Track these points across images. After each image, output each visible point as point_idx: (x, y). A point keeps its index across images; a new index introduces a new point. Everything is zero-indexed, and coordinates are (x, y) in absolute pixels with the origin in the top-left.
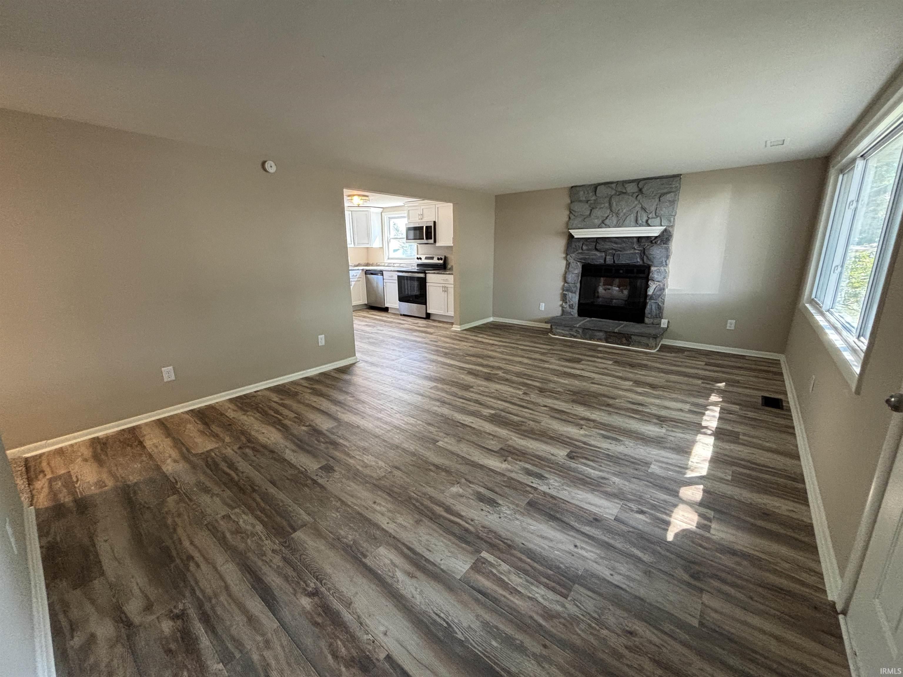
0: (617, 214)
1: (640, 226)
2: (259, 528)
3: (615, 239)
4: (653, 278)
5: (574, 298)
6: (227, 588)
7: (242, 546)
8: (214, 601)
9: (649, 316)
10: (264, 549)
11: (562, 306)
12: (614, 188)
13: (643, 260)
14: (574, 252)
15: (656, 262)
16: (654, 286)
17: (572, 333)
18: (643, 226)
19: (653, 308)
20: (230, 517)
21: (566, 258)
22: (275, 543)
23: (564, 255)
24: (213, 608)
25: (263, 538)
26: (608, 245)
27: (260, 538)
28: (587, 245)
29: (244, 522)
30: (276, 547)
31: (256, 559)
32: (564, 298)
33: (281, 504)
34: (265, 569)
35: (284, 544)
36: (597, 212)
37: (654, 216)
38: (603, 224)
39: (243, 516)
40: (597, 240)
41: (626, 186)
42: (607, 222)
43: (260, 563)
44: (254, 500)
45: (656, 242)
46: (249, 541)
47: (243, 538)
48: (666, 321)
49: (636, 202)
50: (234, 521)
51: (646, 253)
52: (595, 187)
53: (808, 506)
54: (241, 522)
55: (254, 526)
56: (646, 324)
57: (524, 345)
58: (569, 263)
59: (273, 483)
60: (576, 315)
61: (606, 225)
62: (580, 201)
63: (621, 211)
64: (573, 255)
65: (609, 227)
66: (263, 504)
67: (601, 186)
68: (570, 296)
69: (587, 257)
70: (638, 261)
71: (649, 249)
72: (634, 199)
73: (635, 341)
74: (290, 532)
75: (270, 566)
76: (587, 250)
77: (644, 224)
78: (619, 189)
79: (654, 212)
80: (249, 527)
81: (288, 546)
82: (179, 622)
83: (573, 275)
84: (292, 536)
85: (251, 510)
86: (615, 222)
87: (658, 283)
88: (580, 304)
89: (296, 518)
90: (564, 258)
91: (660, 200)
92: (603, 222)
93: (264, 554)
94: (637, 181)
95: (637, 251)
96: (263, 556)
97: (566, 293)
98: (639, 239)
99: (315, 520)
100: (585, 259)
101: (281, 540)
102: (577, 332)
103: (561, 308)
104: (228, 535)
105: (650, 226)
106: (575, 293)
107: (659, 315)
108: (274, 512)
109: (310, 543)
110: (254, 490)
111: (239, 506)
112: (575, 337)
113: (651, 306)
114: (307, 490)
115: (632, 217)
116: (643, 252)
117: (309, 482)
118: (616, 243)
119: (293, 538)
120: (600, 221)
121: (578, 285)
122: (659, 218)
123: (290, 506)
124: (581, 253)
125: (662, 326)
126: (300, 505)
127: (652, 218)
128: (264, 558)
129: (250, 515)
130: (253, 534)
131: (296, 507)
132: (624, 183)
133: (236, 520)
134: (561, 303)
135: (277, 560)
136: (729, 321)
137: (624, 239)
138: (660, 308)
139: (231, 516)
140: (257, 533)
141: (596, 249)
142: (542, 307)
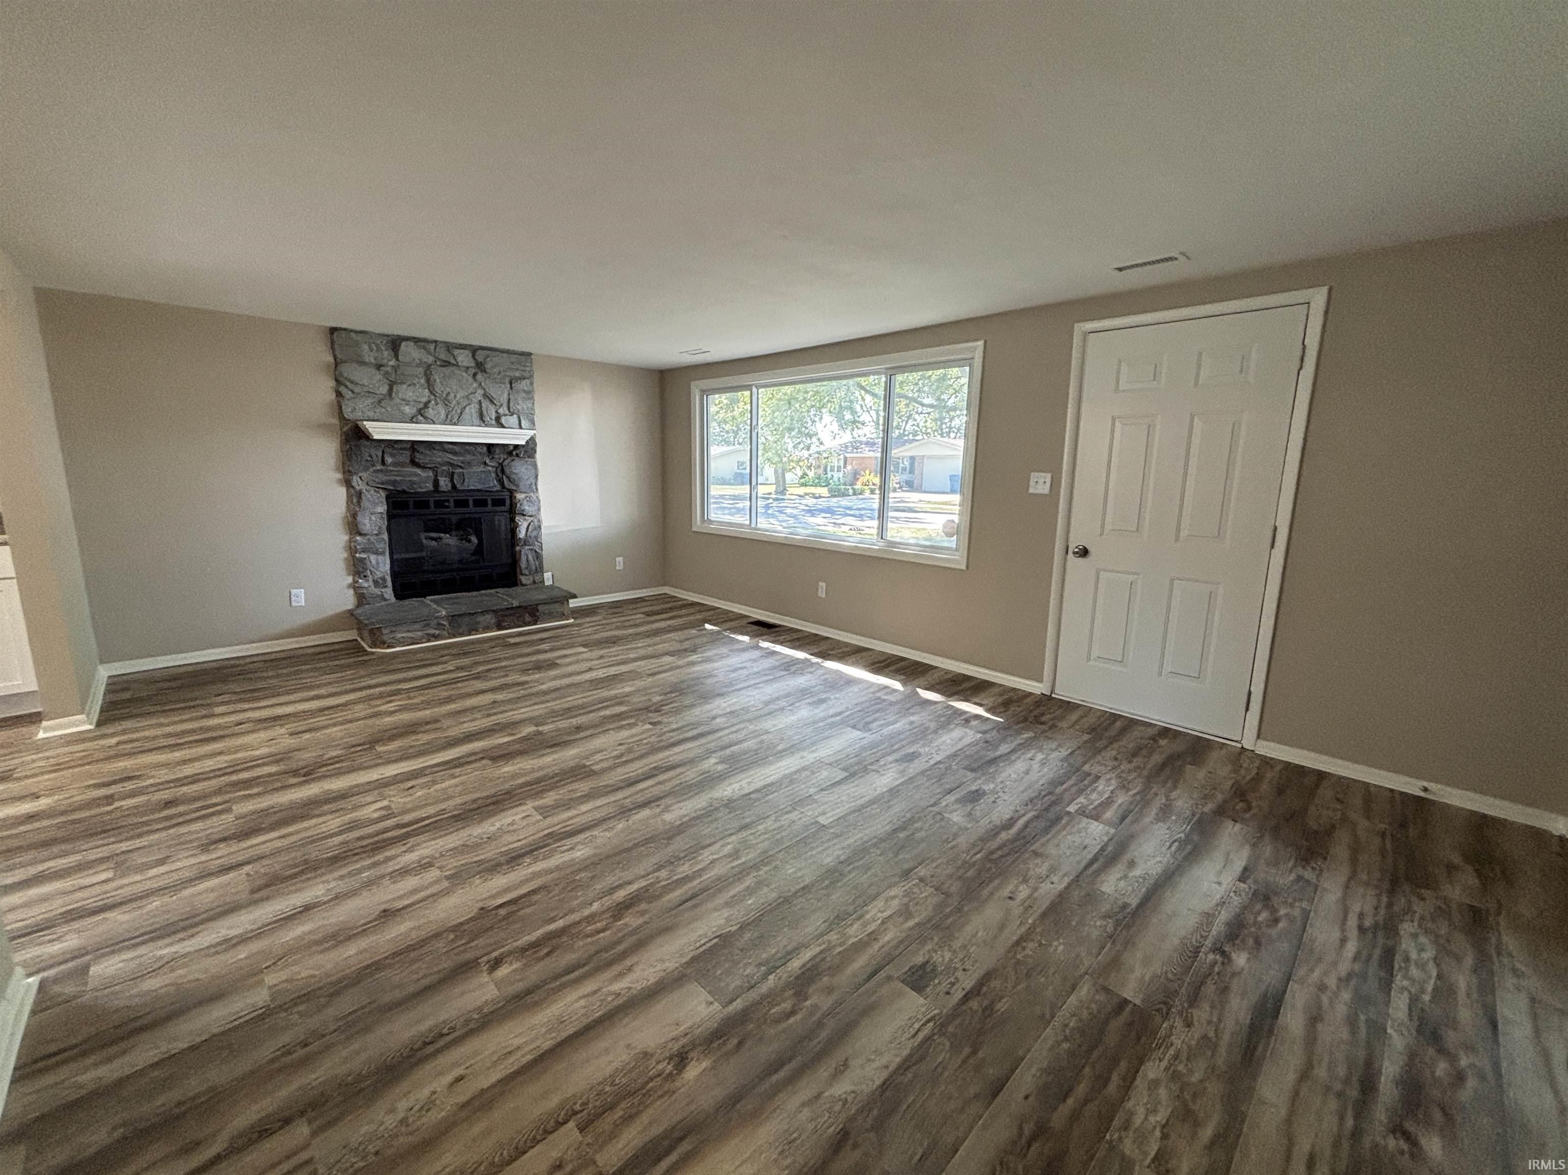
0: (446, 402)
1: (486, 426)
2: (1152, 1070)
3: (451, 446)
4: (523, 510)
5: (382, 565)
6: (1304, 1075)
7: (1214, 1088)
8: (1338, 1086)
9: (526, 572)
10: (1193, 1043)
11: (355, 586)
12: (432, 350)
13: (501, 482)
14: (366, 469)
15: (522, 486)
16: (525, 525)
17: (429, 632)
18: (491, 426)
19: (530, 557)
20: (1156, 1158)
21: (348, 483)
22: (1172, 1027)
23: (339, 476)
24: (1347, 1081)
25: (1172, 1051)
26: (439, 457)
27: (1176, 1057)
28: (392, 455)
29: (1155, 1111)
30: (1179, 1023)
31: (1222, 1050)
32: (357, 568)
33: (1066, 1046)
34: (1229, 1026)
35: (1164, 1011)
36: (404, 392)
37: (507, 412)
38: (421, 415)
39: (1138, 1121)
40: (414, 446)
41: (456, 352)
42: (430, 412)
43: (1226, 1037)
44: (1075, 1115)
45: (517, 455)
46: (1195, 1078)
47: (1195, 1096)
48: (550, 574)
49: (475, 385)
50: (1165, 1137)
51: (507, 471)
52: (395, 343)
53: (936, 668)
54: (1161, 1116)
55: (1154, 1085)
56: (523, 585)
57: (381, 685)
58: (359, 494)
59: (997, 1088)
60: (393, 600)
61: (425, 418)
62: (363, 363)
63: (452, 395)
64: (364, 475)
65: (434, 423)
66: (1081, 1089)
67: (409, 343)
68: (374, 562)
69: (398, 478)
70: (494, 484)
71: (510, 467)
72: (471, 379)
73: (544, 613)
74: (1132, 1009)
75: (1220, 1021)
76: (395, 464)
77: (494, 422)
78: (443, 356)
79: (505, 405)
80: (1163, 1092)
81: (1165, 1003)
82: (1410, 1126)
83: (373, 518)
84: (1137, 1002)
85: (1114, 1106)
86: (443, 416)
87: (530, 519)
88: (394, 574)
89: (1093, 1006)
90: (339, 481)
91: (511, 388)
92: (420, 412)
93: (1205, 1037)
94: (474, 350)
95: (490, 468)
96: (1209, 1039)
97: (363, 556)
98: (490, 447)
99: (1086, 973)
100: (394, 483)
101: (1158, 1019)
102: (439, 626)
103: (351, 592)
104: (1207, 1133)
105: (503, 427)
106: (383, 553)
107: (540, 570)
108: (1095, 1054)
109: (1138, 973)
110: (1041, 1131)
111: (1112, 1147)
112: (436, 637)
113: (525, 556)
114: (1002, 1006)
115: (472, 410)
116: (501, 470)
117: (974, 1004)
118: (454, 453)
119: (1143, 1000)
120: (414, 411)
121: (385, 536)
122: (515, 416)
123: (1066, 1026)
124: (381, 471)
125: (547, 584)
126: (1054, 1009)
127: (505, 415)
128: (1211, 1034)
129: (1129, 1105)
130: (1175, 1076)
131: (1062, 1014)
132: (450, 347)
133: (1158, 1133)
134: (350, 579)
135: (1202, 1014)
136: (617, 559)
137: (467, 447)
138: (538, 556)
139: (1153, 1153)
140: (1167, 1069)
141: (414, 463)
142: (300, 597)
